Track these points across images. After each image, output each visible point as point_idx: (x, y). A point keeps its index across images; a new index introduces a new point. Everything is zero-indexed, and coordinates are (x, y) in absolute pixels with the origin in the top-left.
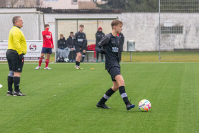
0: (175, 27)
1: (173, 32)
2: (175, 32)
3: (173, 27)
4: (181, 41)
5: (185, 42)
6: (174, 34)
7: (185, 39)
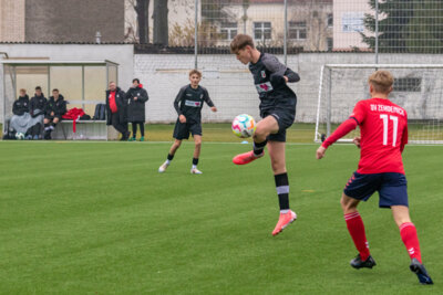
0: (405, 80)
1: (400, 89)
2: (405, 89)
3: (400, 80)
4: (416, 105)
5: (424, 107)
6: (403, 93)
7: (425, 102)
